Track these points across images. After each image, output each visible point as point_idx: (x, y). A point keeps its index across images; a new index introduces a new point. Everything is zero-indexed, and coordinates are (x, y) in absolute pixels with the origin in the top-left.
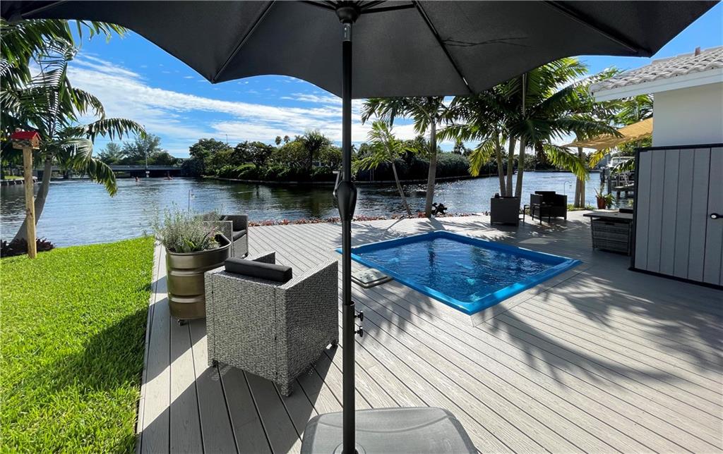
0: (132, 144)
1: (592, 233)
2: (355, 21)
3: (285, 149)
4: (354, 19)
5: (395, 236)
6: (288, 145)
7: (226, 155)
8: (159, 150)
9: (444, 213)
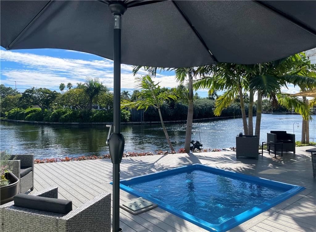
1: (313, 165)
2: (123, 14)
3: (68, 94)
4: (122, 12)
5: (160, 169)
6: (70, 91)
7: (14, 99)
9: (200, 149)
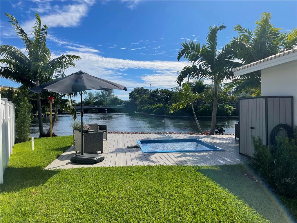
0: (100, 93)
8: (113, 96)
9: (223, 133)
